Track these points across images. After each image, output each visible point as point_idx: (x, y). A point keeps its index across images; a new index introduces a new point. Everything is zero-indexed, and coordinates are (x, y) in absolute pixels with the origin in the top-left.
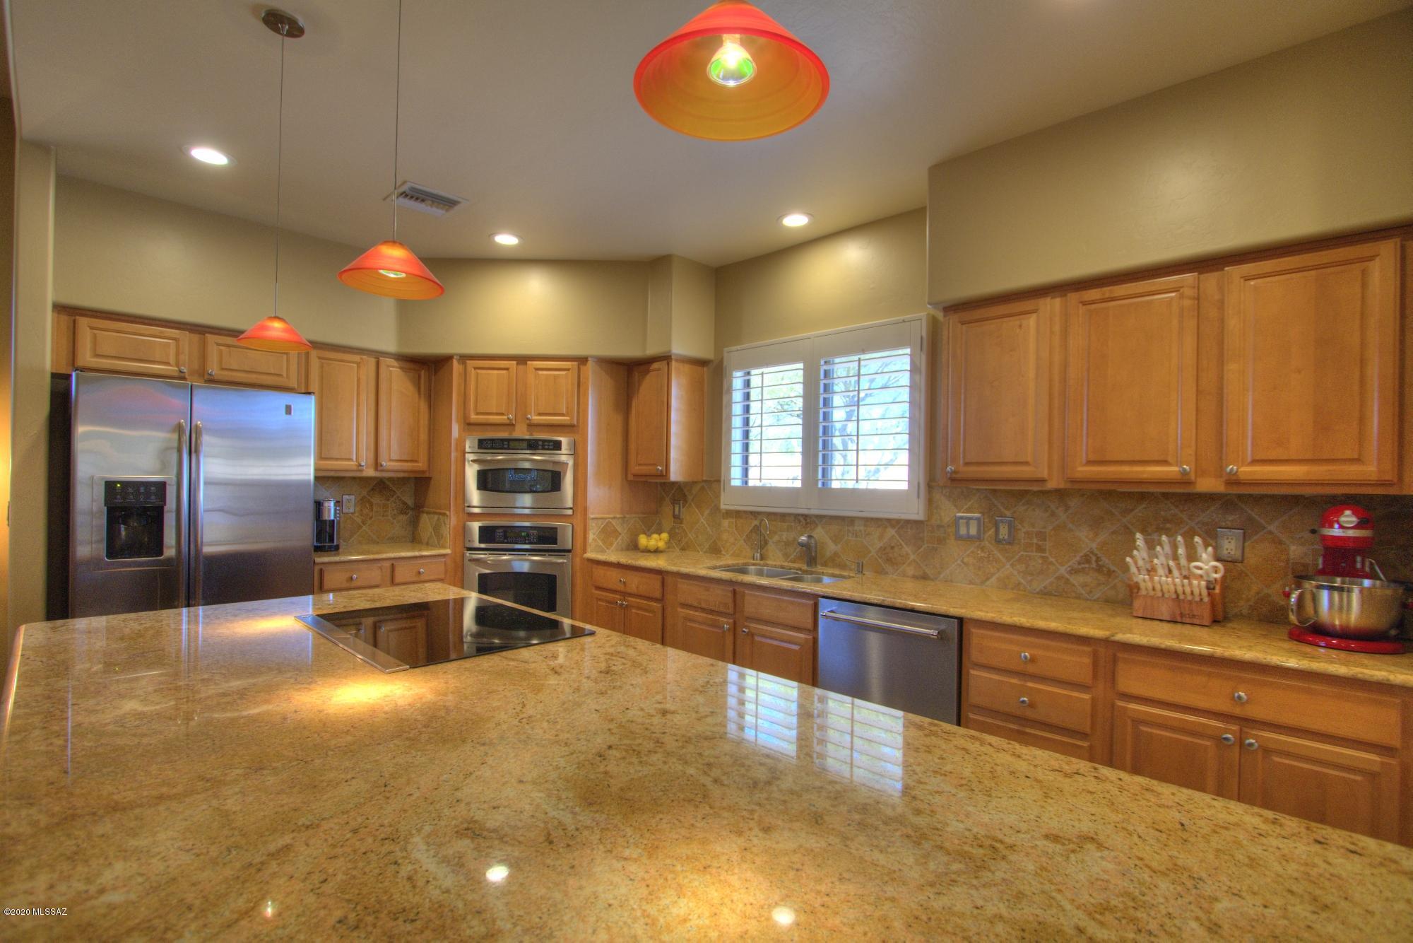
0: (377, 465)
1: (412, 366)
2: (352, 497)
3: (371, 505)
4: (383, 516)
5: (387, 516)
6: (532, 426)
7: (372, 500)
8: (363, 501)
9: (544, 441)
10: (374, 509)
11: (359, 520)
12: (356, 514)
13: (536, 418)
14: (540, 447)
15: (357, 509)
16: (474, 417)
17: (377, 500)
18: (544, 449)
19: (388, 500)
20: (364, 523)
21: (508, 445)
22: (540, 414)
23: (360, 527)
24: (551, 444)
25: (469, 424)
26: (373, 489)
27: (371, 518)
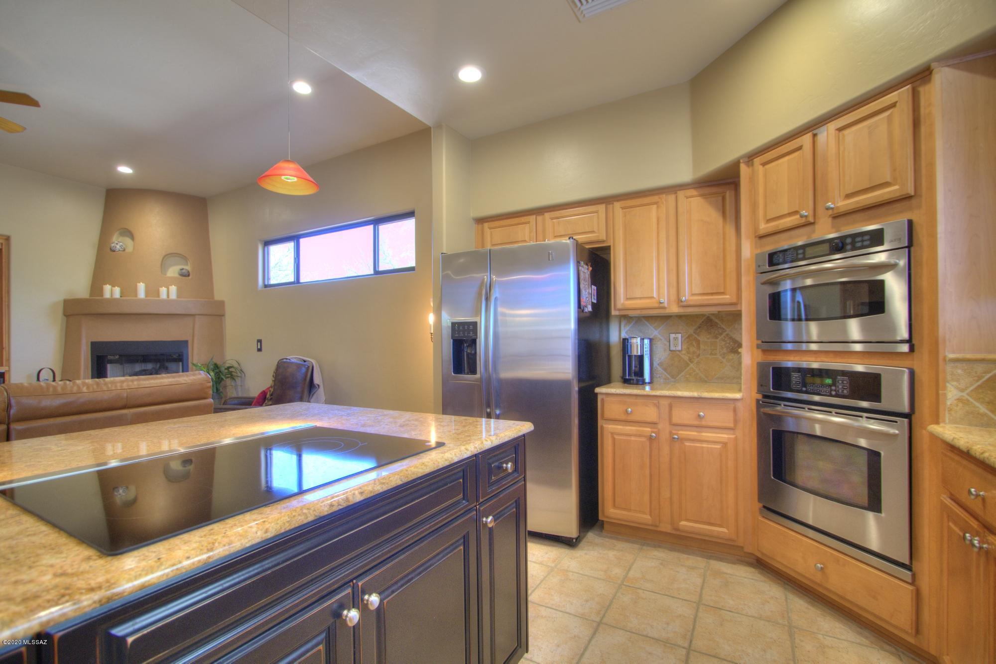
0: (679, 301)
1: (714, 190)
2: (679, 336)
3: (698, 342)
4: (711, 354)
5: (716, 354)
6: (838, 216)
7: (699, 338)
8: (689, 339)
9: (854, 236)
10: (702, 346)
11: (686, 358)
12: (684, 352)
13: (843, 204)
14: (849, 247)
15: (685, 347)
16: (764, 227)
17: (704, 338)
18: (854, 248)
19: (717, 338)
20: (690, 360)
21: (804, 253)
22: (848, 196)
23: (688, 365)
24: (867, 237)
25: (761, 237)
26: (699, 327)
27: (698, 356)
